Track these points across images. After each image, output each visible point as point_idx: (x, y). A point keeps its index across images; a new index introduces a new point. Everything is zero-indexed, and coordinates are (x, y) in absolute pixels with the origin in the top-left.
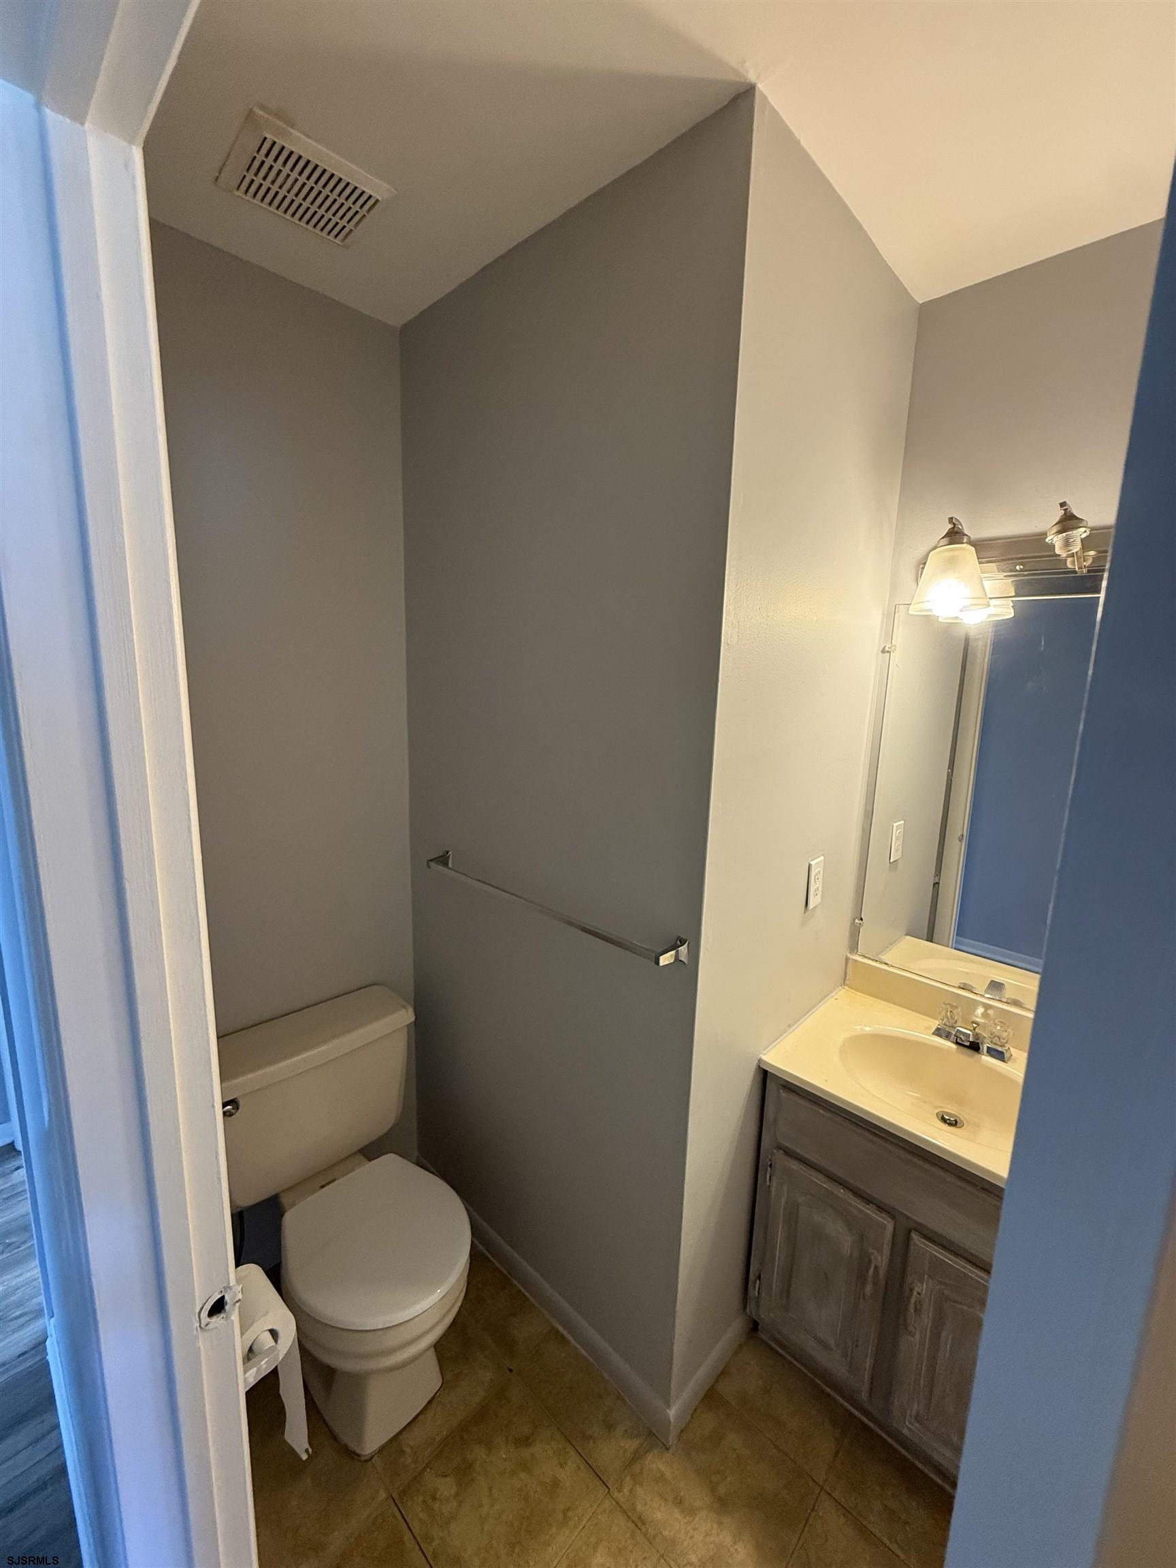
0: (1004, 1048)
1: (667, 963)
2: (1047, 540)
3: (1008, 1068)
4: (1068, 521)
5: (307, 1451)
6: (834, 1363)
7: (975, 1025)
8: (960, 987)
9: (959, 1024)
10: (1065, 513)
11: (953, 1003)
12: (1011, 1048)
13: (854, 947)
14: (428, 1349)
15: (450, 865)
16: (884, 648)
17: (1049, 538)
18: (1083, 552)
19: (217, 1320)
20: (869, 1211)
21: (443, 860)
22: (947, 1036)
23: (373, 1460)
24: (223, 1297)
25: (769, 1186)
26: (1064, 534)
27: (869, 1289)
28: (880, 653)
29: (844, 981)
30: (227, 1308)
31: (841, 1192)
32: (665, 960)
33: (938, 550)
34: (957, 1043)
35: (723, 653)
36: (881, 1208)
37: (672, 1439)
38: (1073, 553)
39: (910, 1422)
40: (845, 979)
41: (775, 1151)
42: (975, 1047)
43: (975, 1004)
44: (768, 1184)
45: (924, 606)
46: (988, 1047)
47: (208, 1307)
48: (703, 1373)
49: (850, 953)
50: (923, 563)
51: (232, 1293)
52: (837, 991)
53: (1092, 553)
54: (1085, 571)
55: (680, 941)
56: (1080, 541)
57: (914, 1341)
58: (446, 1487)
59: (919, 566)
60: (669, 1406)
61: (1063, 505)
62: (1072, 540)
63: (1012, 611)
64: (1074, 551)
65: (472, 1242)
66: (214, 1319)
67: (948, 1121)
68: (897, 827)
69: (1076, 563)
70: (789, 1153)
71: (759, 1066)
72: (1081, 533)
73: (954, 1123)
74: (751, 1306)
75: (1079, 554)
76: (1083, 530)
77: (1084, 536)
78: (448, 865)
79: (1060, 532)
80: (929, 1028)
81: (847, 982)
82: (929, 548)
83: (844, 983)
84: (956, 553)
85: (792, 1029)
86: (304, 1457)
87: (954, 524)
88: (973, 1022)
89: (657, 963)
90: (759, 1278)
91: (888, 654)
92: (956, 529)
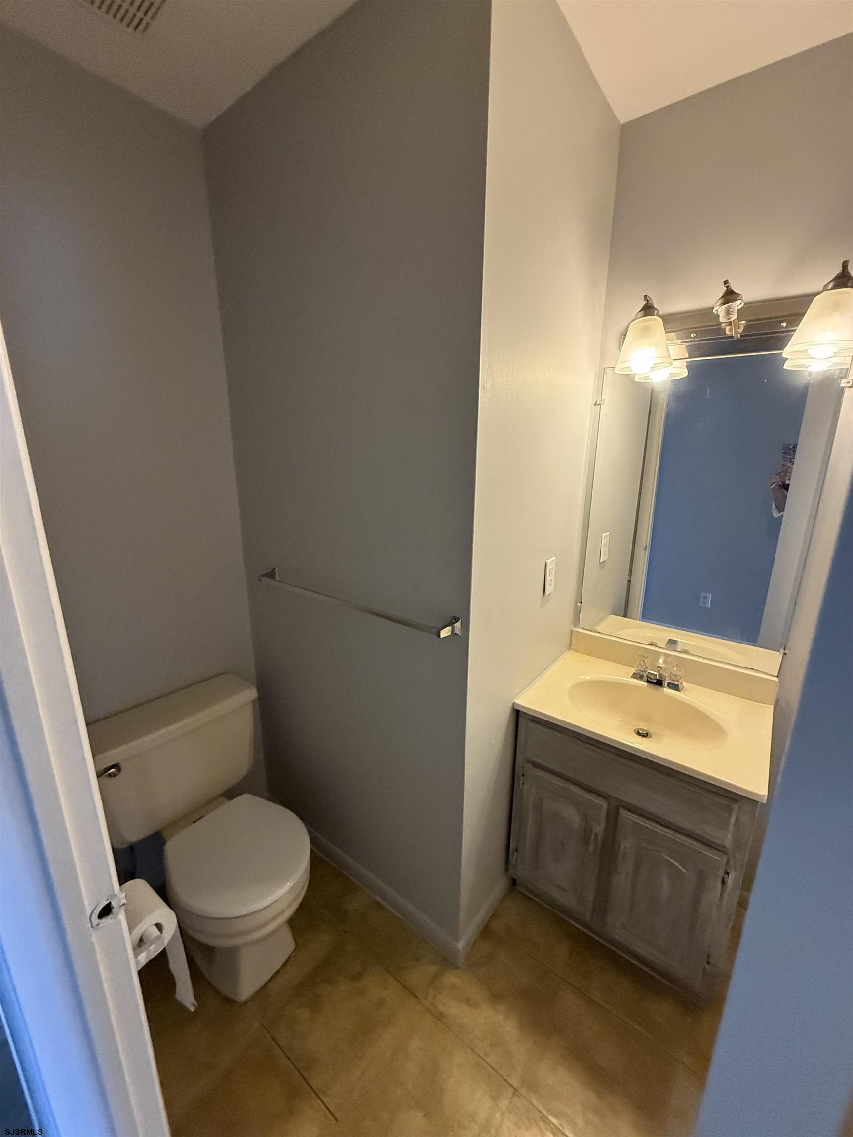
0: (679, 682)
1: (446, 635)
2: (714, 311)
3: (681, 695)
4: (729, 296)
5: (194, 1005)
6: (568, 900)
7: (659, 669)
8: (649, 644)
9: (648, 668)
10: (727, 290)
11: (646, 655)
12: (683, 683)
13: (576, 622)
14: (284, 923)
15: (277, 579)
16: (596, 402)
17: (716, 309)
18: (738, 322)
19: (106, 921)
20: (592, 798)
21: (271, 575)
22: (641, 677)
23: (248, 1004)
24: (110, 903)
25: (522, 789)
26: (726, 306)
27: (591, 848)
28: (594, 406)
29: (570, 647)
30: (114, 910)
31: (572, 788)
32: (445, 633)
33: (636, 321)
34: (648, 682)
35: (481, 395)
36: (600, 795)
37: (461, 961)
38: (731, 321)
39: (619, 930)
40: (570, 645)
41: (526, 765)
42: (659, 683)
43: (659, 654)
44: (521, 787)
45: (626, 365)
46: (668, 683)
47: (98, 911)
48: (480, 917)
49: (574, 627)
50: (625, 334)
51: (117, 899)
52: (565, 654)
53: (744, 322)
54: (739, 336)
55: (455, 620)
56: (736, 311)
57: (622, 879)
58: (303, 1013)
59: (621, 338)
60: (457, 940)
61: (726, 282)
62: (731, 310)
63: (686, 371)
64: (732, 320)
65: (312, 850)
66: (104, 920)
67: (642, 735)
68: (605, 536)
69: (733, 331)
70: (535, 765)
71: (513, 708)
72: (737, 305)
73: (646, 735)
74: (511, 870)
75: (736, 321)
76: (739, 301)
77: (740, 307)
78: (275, 578)
79: (724, 304)
80: (628, 674)
81: (572, 647)
82: (631, 320)
83: (570, 648)
84: (648, 323)
85: (535, 681)
86: (192, 1009)
87: (648, 301)
88: (658, 667)
89: (439, 636)
90: (517, 850)
91: (599, 406)
92: (649, 304)
